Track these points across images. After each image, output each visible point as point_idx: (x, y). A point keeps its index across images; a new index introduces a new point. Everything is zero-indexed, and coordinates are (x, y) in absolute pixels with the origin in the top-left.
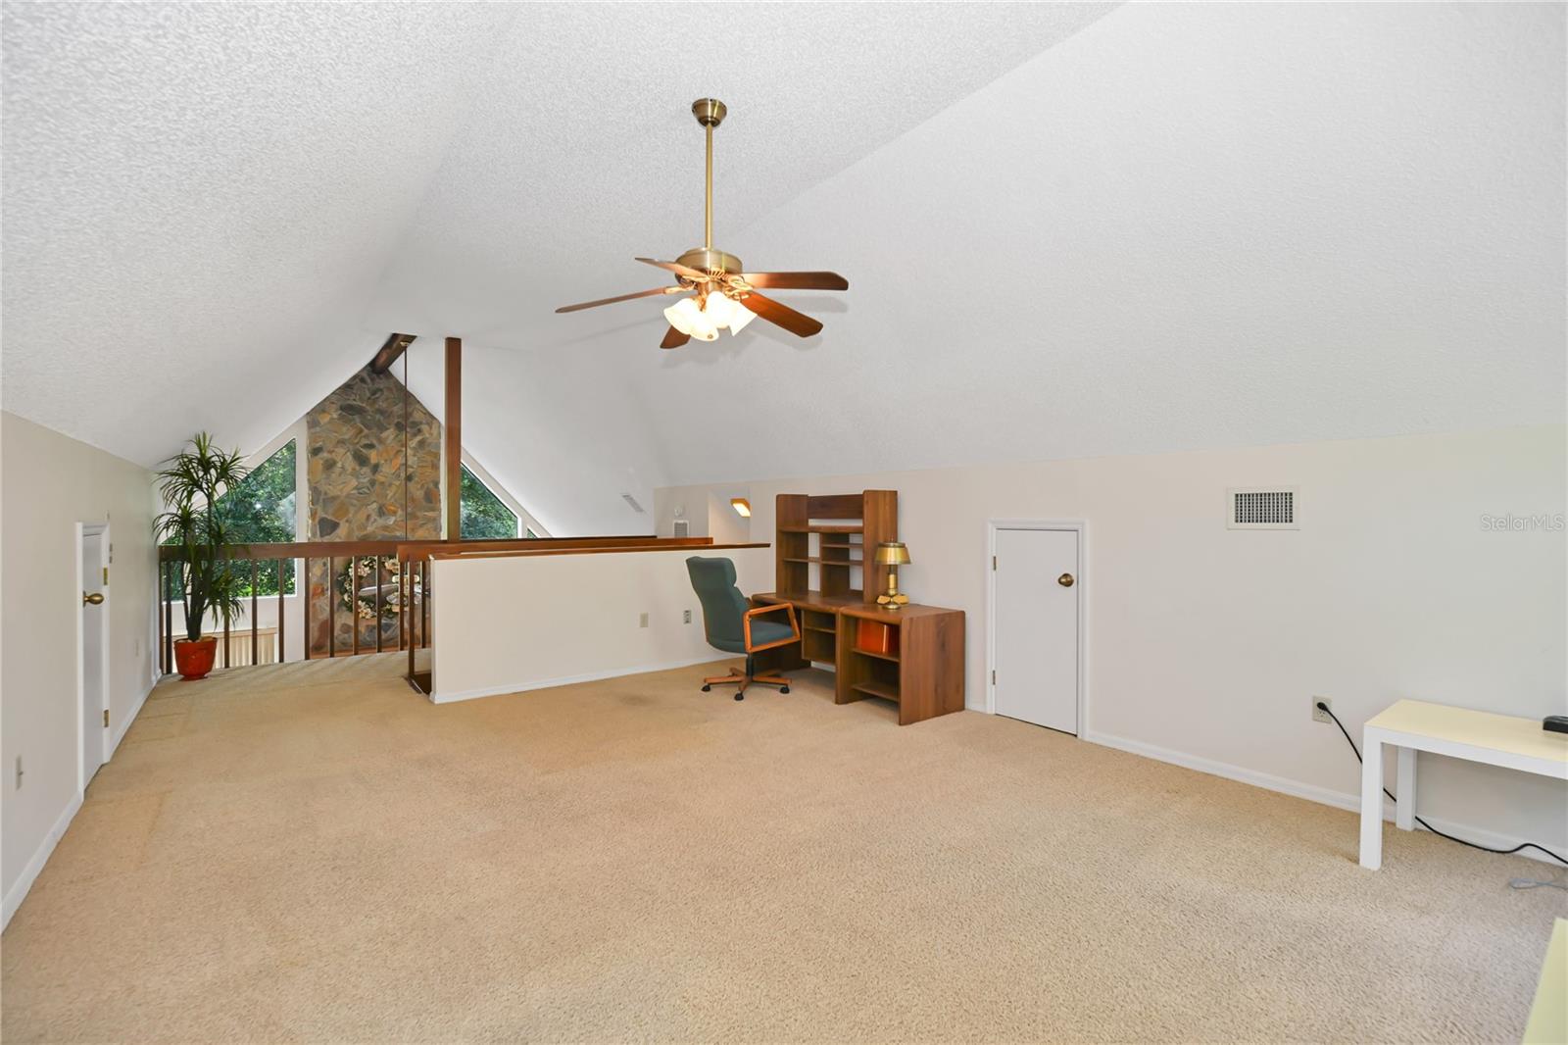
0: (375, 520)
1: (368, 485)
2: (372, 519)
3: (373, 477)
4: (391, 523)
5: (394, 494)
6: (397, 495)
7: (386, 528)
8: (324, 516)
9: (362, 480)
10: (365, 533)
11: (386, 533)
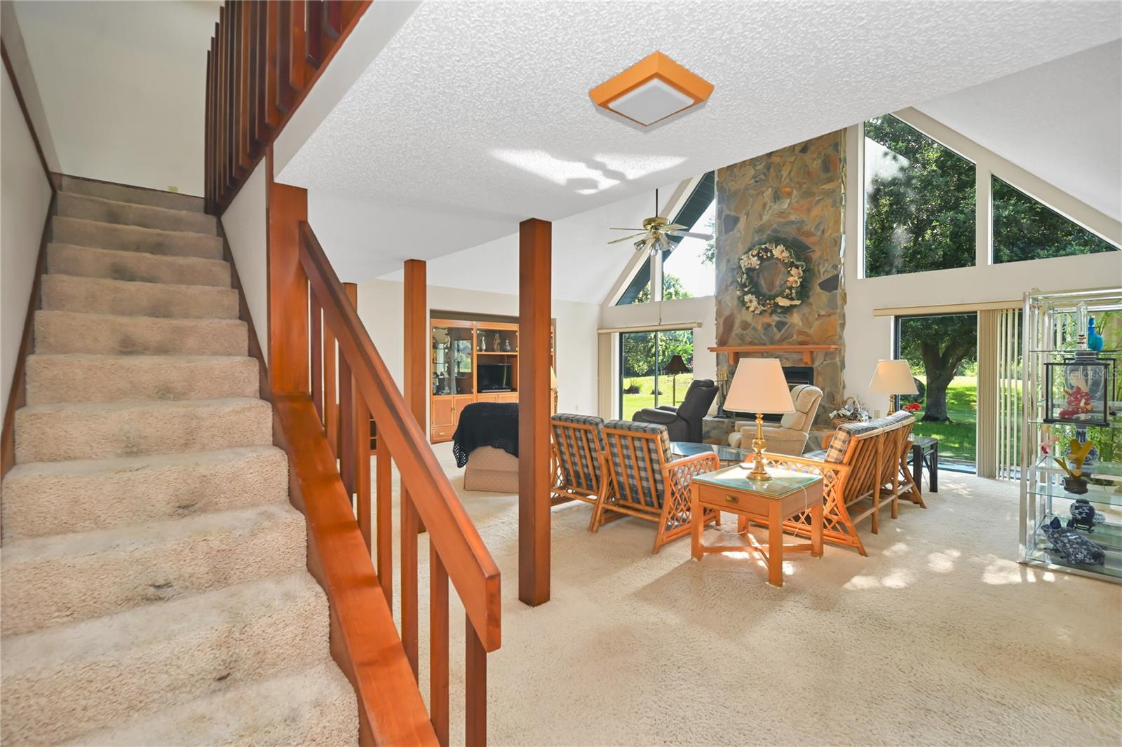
0: (771, 207)
1: (765, 170)
2: (768, 208)
3: (769, 161)
4: (786, 207)
5: (790, 173)
6: (792, 173)
7: (781, 214)
8: (729, 213)
9: (759, 167)
10: (762, 222)
11: (782, 220)
